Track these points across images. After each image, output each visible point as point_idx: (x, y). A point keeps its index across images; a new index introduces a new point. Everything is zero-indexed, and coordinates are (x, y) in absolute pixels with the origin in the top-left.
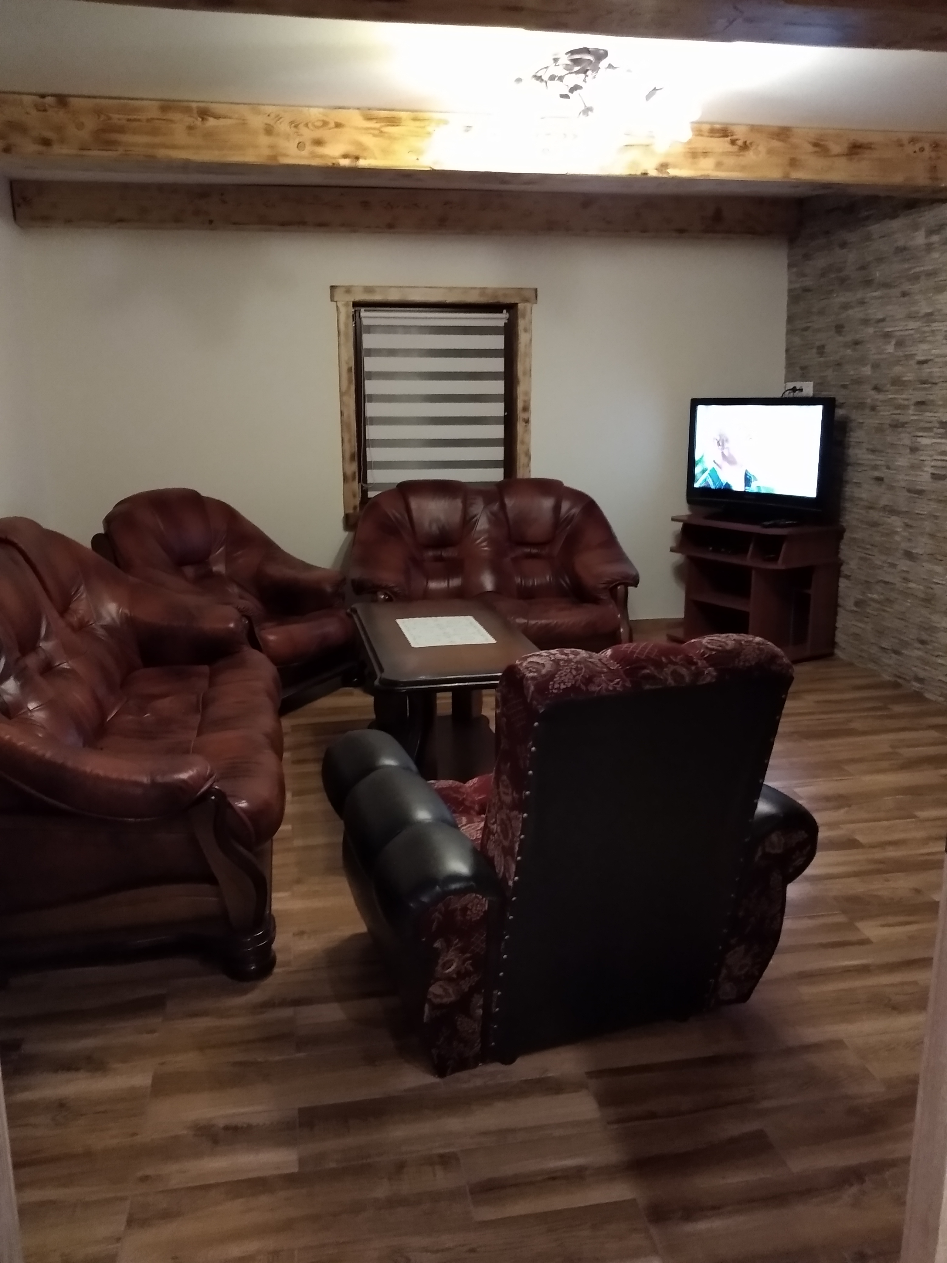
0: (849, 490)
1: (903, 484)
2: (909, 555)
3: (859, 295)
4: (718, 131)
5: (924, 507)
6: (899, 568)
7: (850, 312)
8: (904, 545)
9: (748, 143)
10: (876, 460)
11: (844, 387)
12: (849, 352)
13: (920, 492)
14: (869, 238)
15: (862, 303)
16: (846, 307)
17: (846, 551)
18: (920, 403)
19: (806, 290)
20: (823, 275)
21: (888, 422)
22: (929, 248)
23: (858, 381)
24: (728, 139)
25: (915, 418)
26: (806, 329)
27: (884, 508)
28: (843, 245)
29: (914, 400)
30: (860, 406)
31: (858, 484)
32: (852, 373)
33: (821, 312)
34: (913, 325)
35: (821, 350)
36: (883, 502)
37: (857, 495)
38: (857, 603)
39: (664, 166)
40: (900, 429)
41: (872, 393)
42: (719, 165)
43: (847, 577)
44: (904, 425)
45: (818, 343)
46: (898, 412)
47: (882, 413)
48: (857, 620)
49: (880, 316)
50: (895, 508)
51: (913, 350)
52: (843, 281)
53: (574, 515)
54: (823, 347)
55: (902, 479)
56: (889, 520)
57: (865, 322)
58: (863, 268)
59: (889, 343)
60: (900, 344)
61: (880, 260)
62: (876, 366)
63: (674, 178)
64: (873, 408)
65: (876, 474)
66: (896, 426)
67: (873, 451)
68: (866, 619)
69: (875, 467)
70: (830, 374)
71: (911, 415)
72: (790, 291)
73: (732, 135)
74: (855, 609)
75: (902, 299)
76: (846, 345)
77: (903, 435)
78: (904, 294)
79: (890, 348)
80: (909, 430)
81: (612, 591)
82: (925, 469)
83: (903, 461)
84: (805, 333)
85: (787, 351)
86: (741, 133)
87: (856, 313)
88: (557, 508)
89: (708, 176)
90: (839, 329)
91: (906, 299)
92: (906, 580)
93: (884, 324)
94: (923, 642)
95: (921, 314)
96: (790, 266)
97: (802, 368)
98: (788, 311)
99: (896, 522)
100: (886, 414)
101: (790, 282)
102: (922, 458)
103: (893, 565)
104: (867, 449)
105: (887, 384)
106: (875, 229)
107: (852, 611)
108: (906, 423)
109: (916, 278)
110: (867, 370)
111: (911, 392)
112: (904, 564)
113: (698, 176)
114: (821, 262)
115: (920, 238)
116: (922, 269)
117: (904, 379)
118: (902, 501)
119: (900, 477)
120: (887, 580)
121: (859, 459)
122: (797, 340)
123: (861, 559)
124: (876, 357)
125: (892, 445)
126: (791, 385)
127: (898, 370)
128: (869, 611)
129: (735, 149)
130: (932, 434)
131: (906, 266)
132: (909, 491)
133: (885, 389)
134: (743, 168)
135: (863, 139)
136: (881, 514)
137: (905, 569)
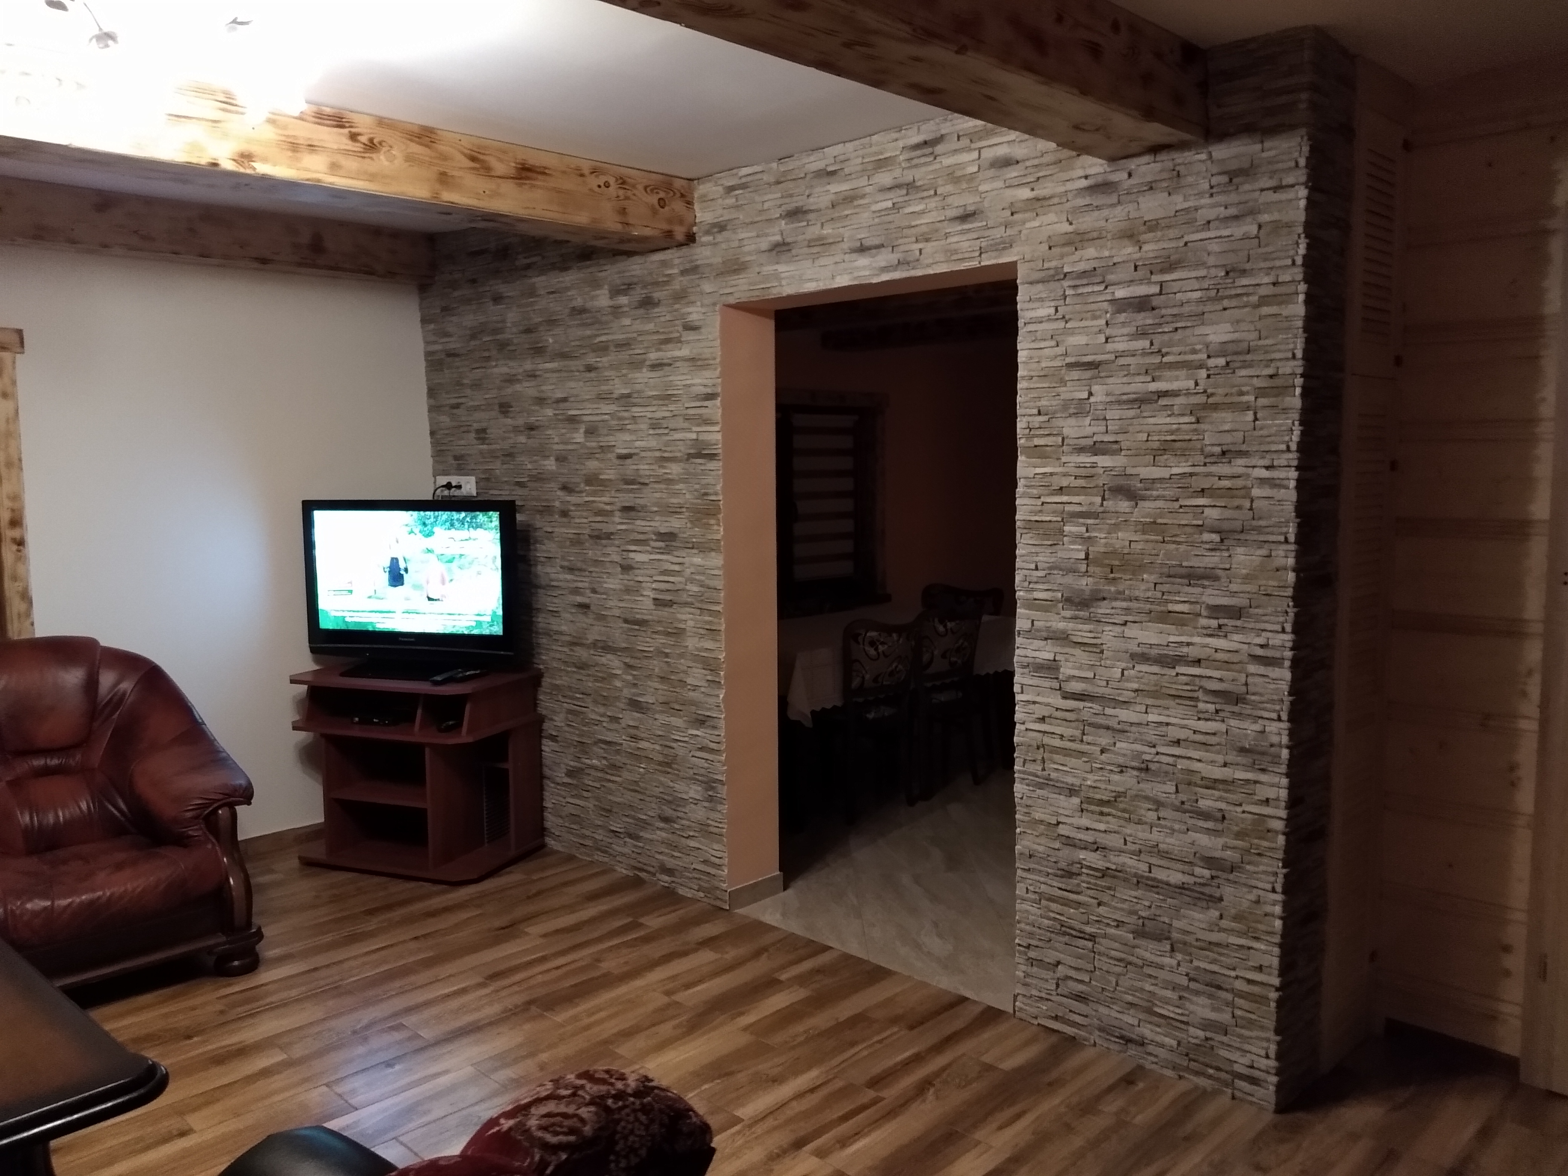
0: (542, 621)
1: (617, 612)
2: (635, 705)
3: (528, 366)
4: (330, 117)
5: (648, 642)
6: (624, 723)
7: (518, 387)
8: (627, 693)
9: (375, 141)
10: (576, 581)
11: (520, 484)
12: (522, 439)
13: (642, 623)
14: (532, 292)
15: (532, 375)
16: (511, 380)
17: (546, 703)
18: (627, 509)
19: (451, 354)
20: (473, 337)
21: (587, 531)
22: (616, 312)
23: (539, 478)
24: (346, 131)
25: (623, 527)
26: (457, 406)
27: (595, 645)
28: (497, 299)
29: (619, 505)
30: (547, 510)
31: (555, 613)
32: (529, 466)
33: (476, 385)
34: (607, 408)
35: (482, 434)
36: (591, 637)
37: (555, 628)
38: (570, 773)
39: (246, 157)
40: (604, 542)
41: (560, 493)
42: (334, 167)
43: (553, 738)
44: (609, 536)
45: (476, 426)
46: (599, 519)
47: (577, 521)
48: (573, 796)
49: (559, 395)
50: (610, 644)
51: (611, 440)
52: (502, 346)
53: (124, 694)
54: (484, 430)
55: (615, 606)
56: (603, 660)
57: (541, 401)
58: (528, 331)
59: (576, 430)
60: (591, 431)
61: (552, 322)
62: (561, 459)
63: (264, 179)
64: (564, 514)
65: (579, 599)
66: (598, 537)
67: (571, 570)
68: (585, 794)
69: (576, 591)
70: (497, 467)
71: (617, 523)
72: (428, 354)
73: (351, 127)
74: (567, 780)
75: (588, 375)
76: (516, 430)
77: (609, 550)
78: (590, 369)
79: (579, 437)
80: (617, 542)
81: (210, 821)
82: (645, 593)
83: (613, 583)
84: (455, 411)
85: (432, 433)
86: (364, 126)
87: (527, 389)
88: (91, 684)
89: (319, 181)
90: (505, 408)
91: (593, 375)
92: (634, 738)
93: (566, 405)
94: (666, 820)
95: (615, 396)
96: (424, 321)
97: (456, 458)
98: (428, 380)
99: (613, 662)
100: (583, 522)
101: (427, 343)
102: (640, 579)
103: (615, 719)
104: (562, 567)
105: (579, 483)
106: (540, 281)
107: (564, 784)
108: (612, 534)
109: (603, 349)
110: (550, 464)
111: (613, 494)
112: (630, 718)
113: (302, 180)
114: (469, 319)
115: (602, 300)
116: (610, 337)
117: (602, 477)
118: (618, 634)
119: (610, 604)
120: (608, 739)
121: (552, 580)
122: (445, 420)
123: (570, 712)
124: (561, 447)
125: (596, 562)
126: (443, 480)
127: (592, 465)
128: (587, 782)
129: (358, 147)
130: (648, 548)
131: (588, 332)
132: (626, 621)
133: (577, 489)
134: (372, 177)
135: (534, 160)
136: (592, 652)
137: (632, 723)
